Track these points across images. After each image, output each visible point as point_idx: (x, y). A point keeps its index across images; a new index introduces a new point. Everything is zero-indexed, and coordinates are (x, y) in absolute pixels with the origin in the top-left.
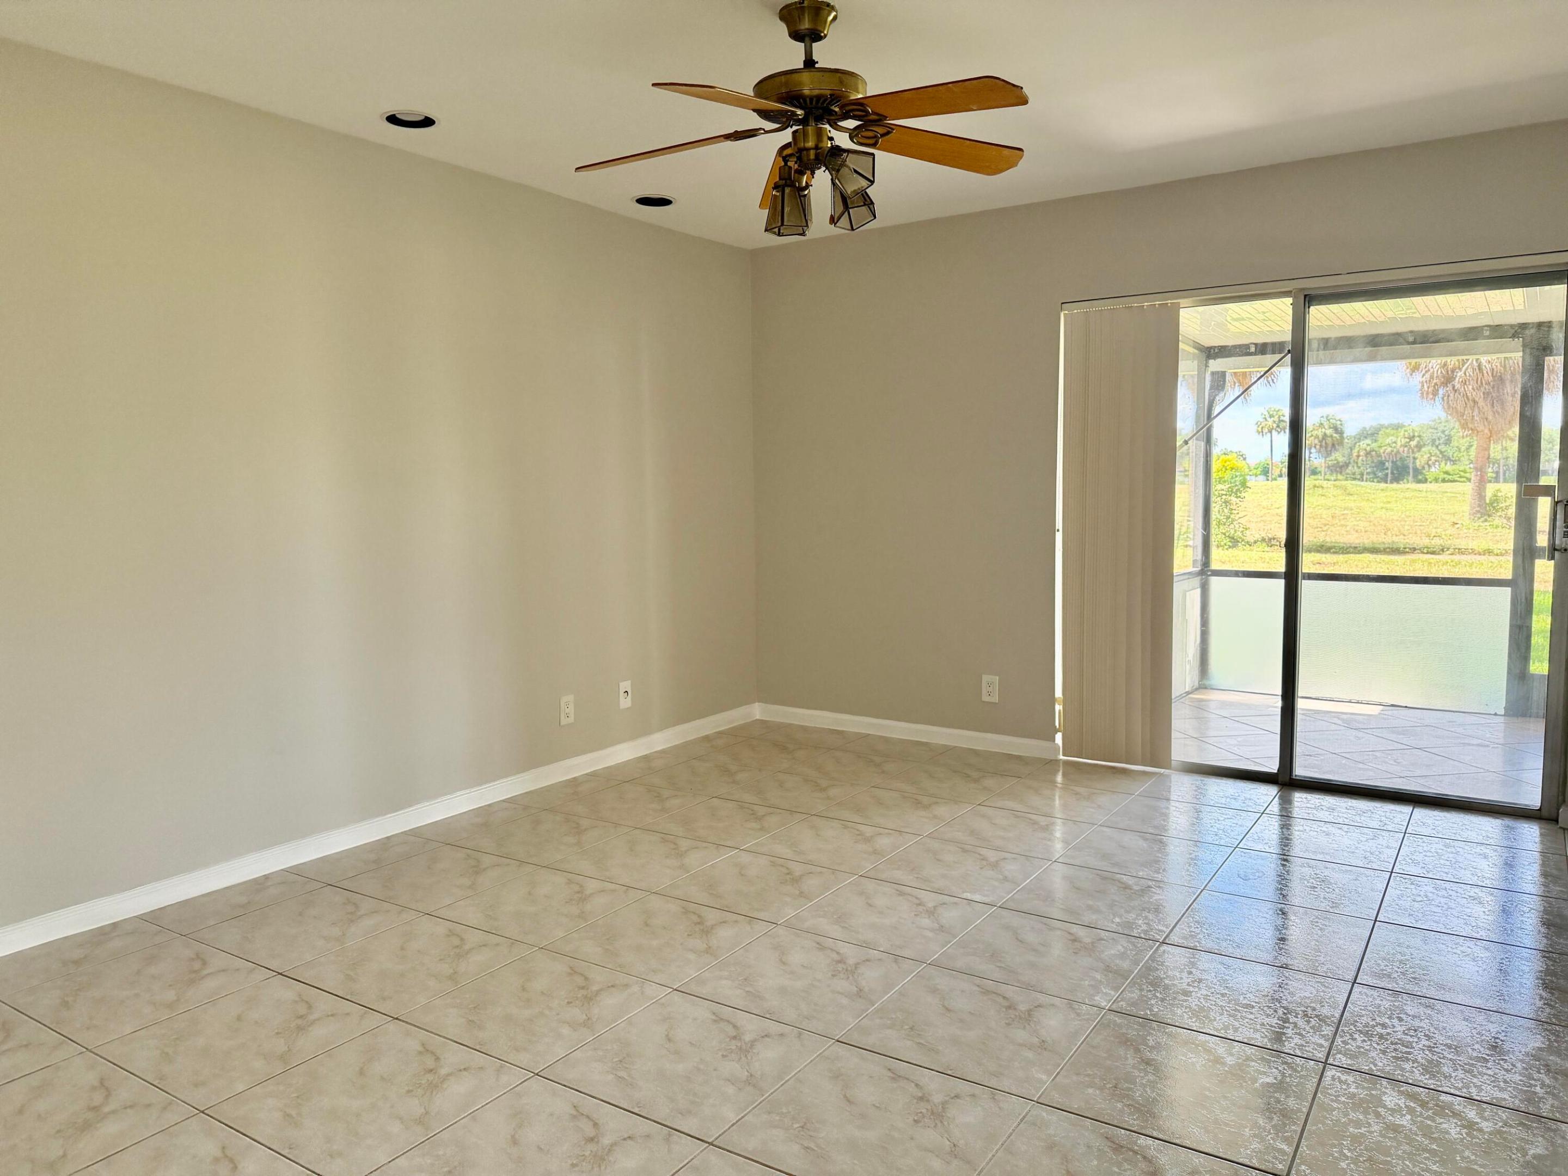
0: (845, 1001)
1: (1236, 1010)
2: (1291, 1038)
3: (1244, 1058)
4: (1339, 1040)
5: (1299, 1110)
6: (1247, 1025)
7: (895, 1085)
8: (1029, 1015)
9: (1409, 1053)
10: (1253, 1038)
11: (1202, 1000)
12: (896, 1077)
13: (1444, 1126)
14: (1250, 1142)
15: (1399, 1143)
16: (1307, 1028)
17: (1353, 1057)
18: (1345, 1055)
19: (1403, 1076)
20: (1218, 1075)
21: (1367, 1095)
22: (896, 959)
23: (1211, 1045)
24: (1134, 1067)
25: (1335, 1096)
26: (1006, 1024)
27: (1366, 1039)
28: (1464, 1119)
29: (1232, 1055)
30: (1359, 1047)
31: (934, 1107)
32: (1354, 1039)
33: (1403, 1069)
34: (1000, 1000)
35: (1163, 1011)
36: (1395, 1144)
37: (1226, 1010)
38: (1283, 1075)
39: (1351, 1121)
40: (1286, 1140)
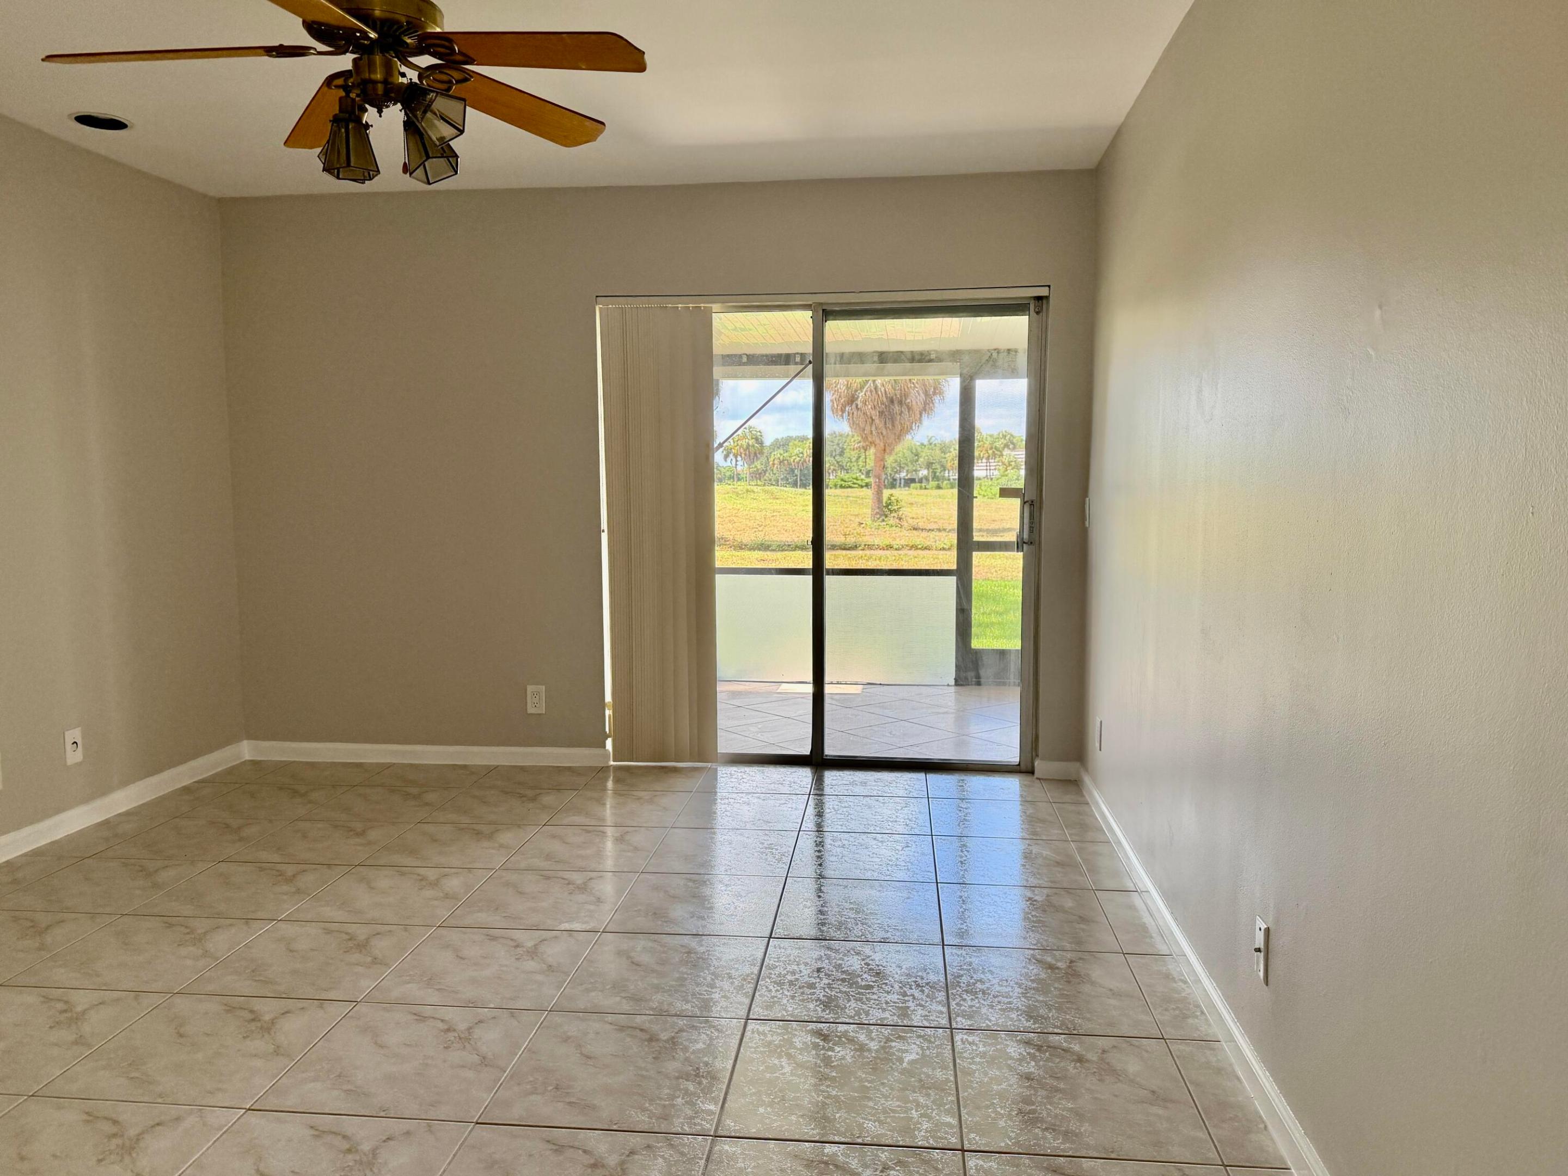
0: (470, 1074)
1: (859, 993)
2: (914, 1010)
3: (884, 1040)
4: (953, 1003)
5: (947, 1080)
6: (874, 1006)
7: (561, 1158)
8: (674, 1043)
9: (1010, 1003)
10: (885, 1019)
11: (827, 990)
12: (559, 1149)
13: (1062, 1064)
14: (920, 1124)
15: (1036, 1091)
16: (924, 998)
17: (970, 1017)
18: (963, 1016)
19: (1014, 1026)
20: (868, 1063)
21: (994, 1051)
22: (511, 1013)
23: (852, 1034)
24: (792, 1074)
25: (970, 1058)
26: (654, 1058)
27: (973, 997)
28: (1073, 1053)
29: (872, 1039)
30: (971, 1007)
31: (611, 1170)
32: (965, 1000)
33: (1012, 1019)
34: (638, 1033)
35: (796, 1008)
36: (1032, 1092)
37: (852, 996)
38: (922, 1048)
39: (991, 1079)
40: (948, 1112)
